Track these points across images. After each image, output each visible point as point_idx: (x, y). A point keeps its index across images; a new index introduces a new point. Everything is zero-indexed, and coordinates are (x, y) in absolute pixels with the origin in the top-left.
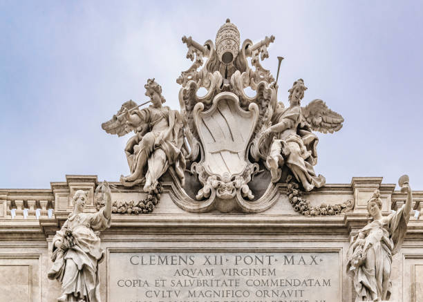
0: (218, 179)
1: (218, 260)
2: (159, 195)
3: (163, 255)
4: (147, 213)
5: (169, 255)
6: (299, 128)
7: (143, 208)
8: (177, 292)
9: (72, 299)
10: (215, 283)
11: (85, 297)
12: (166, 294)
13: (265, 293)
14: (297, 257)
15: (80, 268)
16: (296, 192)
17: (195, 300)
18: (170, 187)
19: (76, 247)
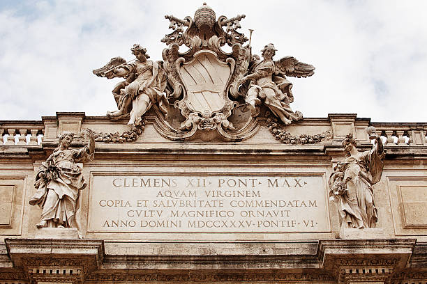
0: (200, 115)
1: (201, 183)
2: (143, 127)
3: (146, 178)
4: (131, 142)
5: (152, 178)
6: (274, 75)
7: (127, 138)
8: (160, 212)
9: (51, 224)
10: (198, 204)
11: (64, 222)
12: (148, 214)
13: (250, 213)
14: (281, 180)
15: (60, 197)
16: (275, 125)
17: (178, 219)
18: (154, 120)
19: (59, 180)
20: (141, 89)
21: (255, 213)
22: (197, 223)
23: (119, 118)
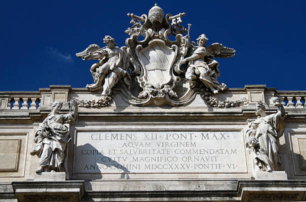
0: (153, 87)
1: (154, 137)
2: (113, 96)
3: (115, 134)
4: (104, 107)
5: (119, 133)
6: (206, 57)
7: (101, 104)
8: (125, 159)
10: (152, 152)
11: (56, 168)
12: (116, 159)
13: (189, 158)
15: (53, 150)
16: (207, 93)
17: (138, 163)
18: (120, 91)
20: (111, 68)
21: (193, 158)
22: (151, 166)
23: (96, 89)
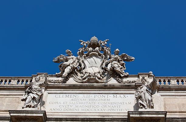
0: (89, 73)
1: (88, 96)
2: (69, 78)
3: (67, 95)
4: (63, 83)
5: (70, 95)
6: (119, 60)
8: (71, 106)
9: (28, 107)
10: (86, 103)
11: (33, 106)
12: (67, 106)
13: (105, 106)
14: (118, 95)
15: (32, 98)
16: (118, 77)
17: (78, 108)
18: (73, 76)
19: (32, 92)
20: (68, 64)
21: (107, 106)
22: (85, 109)
23: (60, 75)
